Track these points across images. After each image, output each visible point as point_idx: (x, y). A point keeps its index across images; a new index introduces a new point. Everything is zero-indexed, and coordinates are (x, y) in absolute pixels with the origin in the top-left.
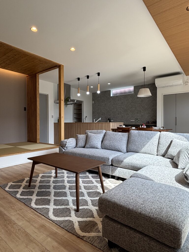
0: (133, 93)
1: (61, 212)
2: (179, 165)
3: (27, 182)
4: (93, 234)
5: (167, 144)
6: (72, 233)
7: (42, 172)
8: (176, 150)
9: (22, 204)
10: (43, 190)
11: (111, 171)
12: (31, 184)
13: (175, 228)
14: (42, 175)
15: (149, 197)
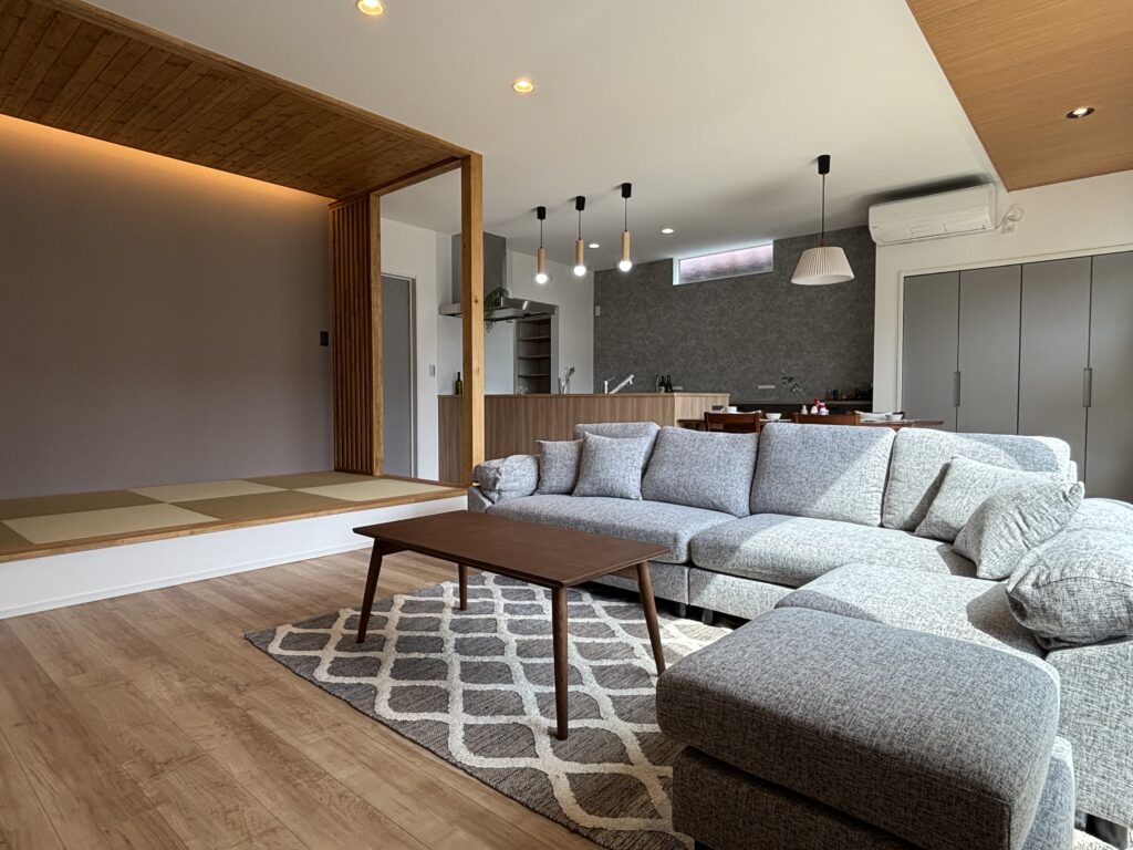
0: (771, 269)
1: (496, 737)
2: (980, 561)
3: (348, 625)
4: (630, 823)
5: (927, 478)
6: (548, 817)
7: (404, 589)
8: (965, 502)
9: (342, 706)
10: (415, 655)
11: (686, 588)
12: (367, 632)
13: (984, 791)
14: (406, 601)
15: (868, 678)
